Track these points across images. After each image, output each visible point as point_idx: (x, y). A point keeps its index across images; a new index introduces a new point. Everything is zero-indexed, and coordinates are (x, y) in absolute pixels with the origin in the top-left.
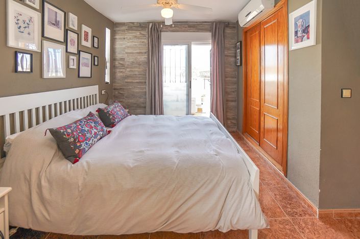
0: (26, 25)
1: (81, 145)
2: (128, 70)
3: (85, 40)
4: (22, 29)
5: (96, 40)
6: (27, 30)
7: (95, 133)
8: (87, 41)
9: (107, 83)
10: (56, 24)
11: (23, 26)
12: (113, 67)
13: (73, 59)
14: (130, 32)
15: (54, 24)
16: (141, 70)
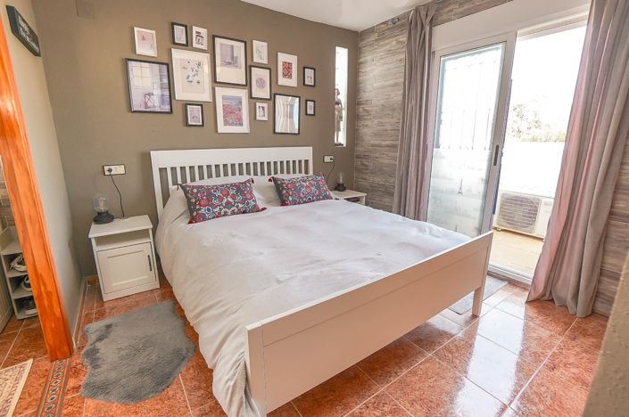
0: (195, 73)
1: (200, 209)
2: (376, 121)
3: (284, 75)
4: (190, 79)
5: (309, 73)
6: (196, 79)
7: (228, 203)
8: (290, 77)
9: (341, 144)
10: (232, 62)
11: (191, 74)
12: (354, 118)
13: (263, 108)
14: (382, 43)
15: (230, 63)
16: (395, 120)
